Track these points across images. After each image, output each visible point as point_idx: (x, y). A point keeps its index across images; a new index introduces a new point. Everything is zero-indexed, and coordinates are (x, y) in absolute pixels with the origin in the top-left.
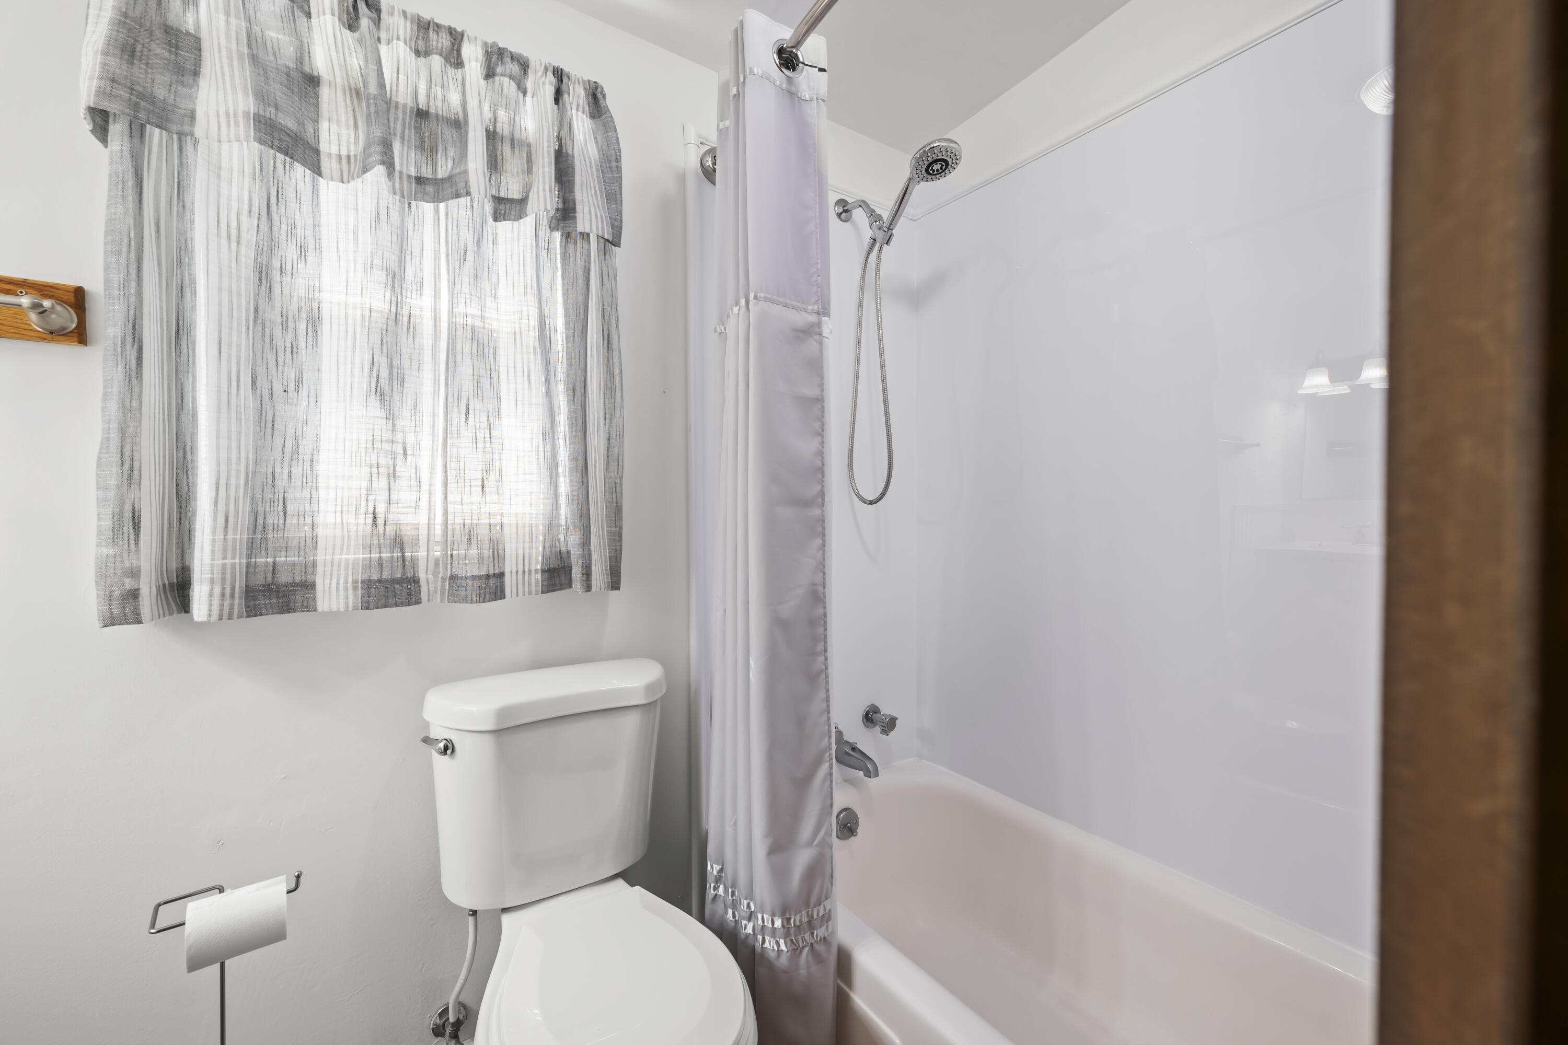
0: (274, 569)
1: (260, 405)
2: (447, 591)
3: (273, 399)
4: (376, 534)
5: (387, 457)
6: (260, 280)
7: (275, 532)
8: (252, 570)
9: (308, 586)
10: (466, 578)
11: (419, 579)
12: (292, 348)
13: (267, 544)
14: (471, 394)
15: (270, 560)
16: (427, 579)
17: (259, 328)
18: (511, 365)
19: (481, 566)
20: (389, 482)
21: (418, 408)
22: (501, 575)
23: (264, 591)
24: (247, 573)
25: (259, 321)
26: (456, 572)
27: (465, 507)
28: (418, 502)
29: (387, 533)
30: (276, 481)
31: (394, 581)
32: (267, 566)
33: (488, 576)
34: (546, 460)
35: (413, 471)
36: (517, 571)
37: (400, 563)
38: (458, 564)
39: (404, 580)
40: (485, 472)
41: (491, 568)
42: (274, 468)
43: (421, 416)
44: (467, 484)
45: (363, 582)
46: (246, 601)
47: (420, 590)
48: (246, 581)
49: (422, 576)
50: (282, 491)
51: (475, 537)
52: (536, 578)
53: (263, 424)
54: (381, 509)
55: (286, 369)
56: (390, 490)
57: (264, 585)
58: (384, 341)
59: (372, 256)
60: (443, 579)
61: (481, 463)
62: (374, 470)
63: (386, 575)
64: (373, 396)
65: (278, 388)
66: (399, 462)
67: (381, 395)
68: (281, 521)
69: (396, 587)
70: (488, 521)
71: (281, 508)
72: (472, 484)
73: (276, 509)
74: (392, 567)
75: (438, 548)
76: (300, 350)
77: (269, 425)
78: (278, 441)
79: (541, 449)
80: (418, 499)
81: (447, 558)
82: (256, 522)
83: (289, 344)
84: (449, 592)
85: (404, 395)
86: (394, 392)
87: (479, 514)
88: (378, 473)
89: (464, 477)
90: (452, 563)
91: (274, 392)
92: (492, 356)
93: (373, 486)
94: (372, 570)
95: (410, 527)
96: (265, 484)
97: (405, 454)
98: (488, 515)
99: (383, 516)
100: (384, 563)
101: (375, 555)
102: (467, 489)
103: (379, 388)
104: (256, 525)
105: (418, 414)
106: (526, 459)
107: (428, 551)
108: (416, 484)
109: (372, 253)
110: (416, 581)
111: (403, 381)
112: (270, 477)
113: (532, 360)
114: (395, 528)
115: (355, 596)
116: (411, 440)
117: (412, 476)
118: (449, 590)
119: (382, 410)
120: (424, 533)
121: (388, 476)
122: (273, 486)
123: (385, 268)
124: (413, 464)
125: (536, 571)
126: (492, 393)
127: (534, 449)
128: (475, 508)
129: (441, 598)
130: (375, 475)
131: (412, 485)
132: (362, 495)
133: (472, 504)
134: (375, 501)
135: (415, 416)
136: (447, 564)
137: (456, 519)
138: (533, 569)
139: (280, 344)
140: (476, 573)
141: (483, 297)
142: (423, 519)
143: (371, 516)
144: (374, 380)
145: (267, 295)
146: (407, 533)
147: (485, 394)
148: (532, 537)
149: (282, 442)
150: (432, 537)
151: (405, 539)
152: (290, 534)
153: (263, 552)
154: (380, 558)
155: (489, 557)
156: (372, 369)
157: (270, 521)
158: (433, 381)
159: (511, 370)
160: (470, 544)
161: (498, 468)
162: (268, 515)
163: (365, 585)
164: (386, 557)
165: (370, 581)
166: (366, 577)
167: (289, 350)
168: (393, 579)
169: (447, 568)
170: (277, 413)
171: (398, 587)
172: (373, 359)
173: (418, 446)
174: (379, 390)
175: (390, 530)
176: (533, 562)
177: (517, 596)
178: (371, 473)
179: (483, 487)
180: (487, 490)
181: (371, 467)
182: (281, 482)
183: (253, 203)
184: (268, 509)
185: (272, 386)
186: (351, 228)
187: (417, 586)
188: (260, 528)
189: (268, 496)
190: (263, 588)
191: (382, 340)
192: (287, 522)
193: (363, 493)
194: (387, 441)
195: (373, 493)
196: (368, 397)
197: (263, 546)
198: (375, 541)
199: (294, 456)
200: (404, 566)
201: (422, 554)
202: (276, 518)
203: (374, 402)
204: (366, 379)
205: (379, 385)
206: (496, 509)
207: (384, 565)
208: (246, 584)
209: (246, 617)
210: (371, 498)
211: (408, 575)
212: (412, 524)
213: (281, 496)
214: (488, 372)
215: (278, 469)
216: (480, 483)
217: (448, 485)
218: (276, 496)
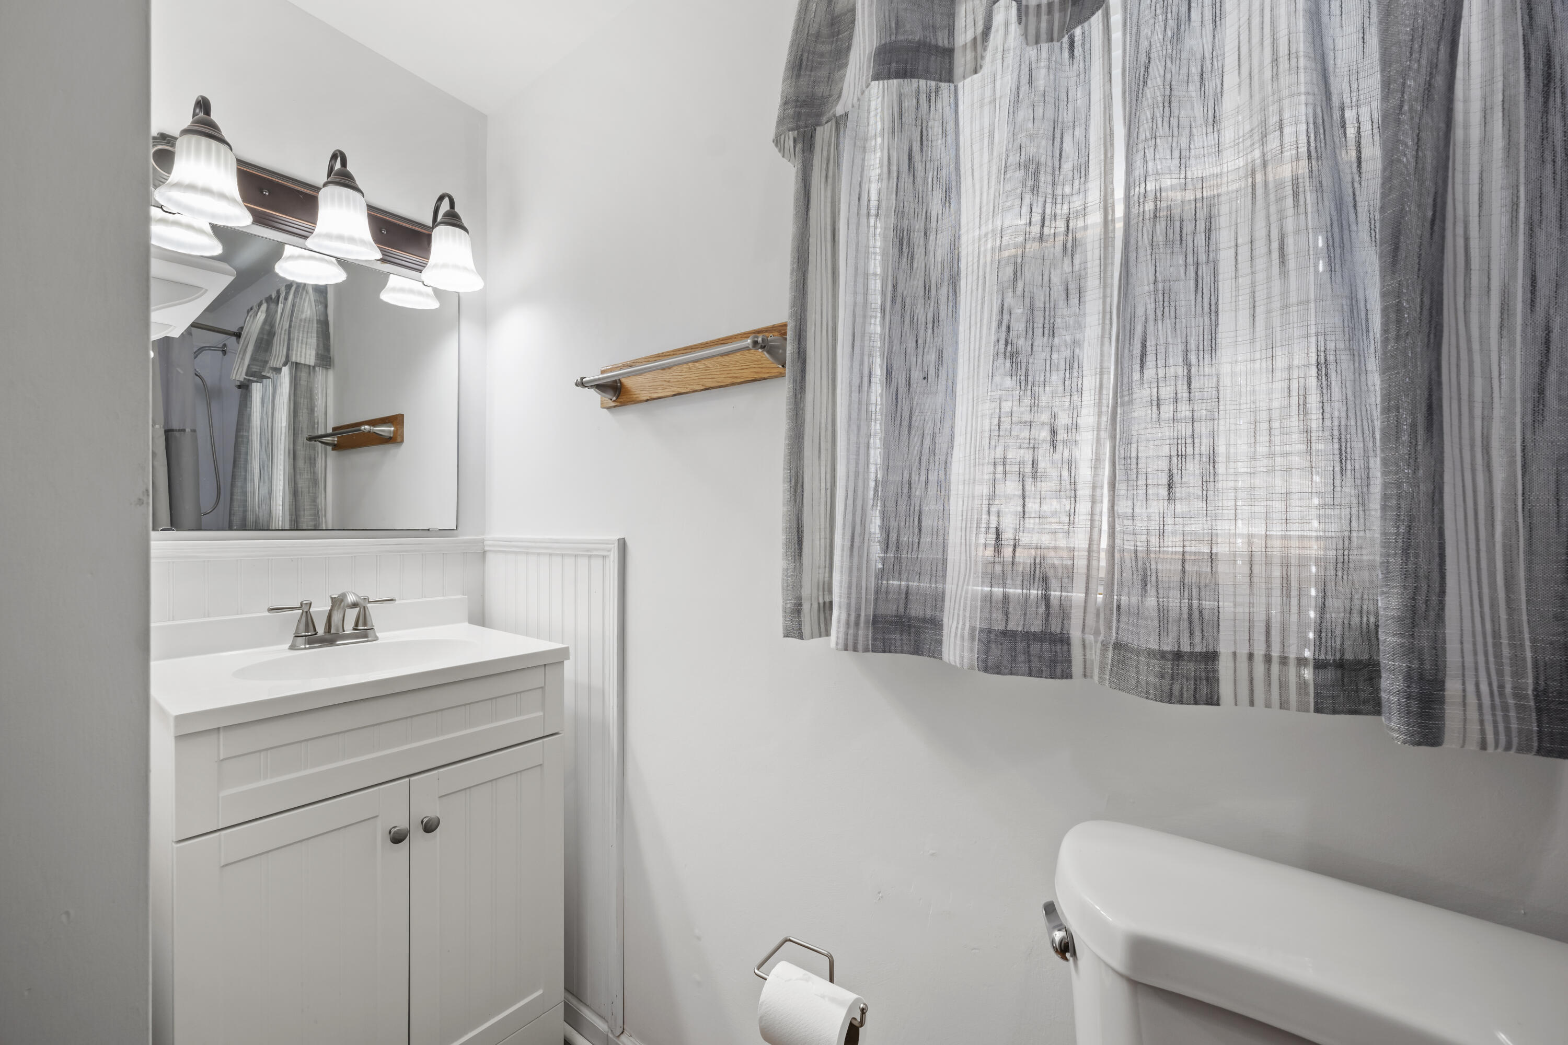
0: (906, 598)
1: (894, 400)
2: (1109, 667)
3: (911, 390)
4: (999, 563)
5: (1020, 448)
6: (901, 250)
7: (909, 552)
8: (882, 596)
9: (936, 624)
10: (1138, 652)
11: (1069, 638)
12: (934, 322)
13: (900, 566)
14: (1151, 317)
15: (904, 583)
16: (1084, 641)
17: (898, 306)
18: (1243, 239)
19: (1164, 634)
20: (1023, 486)
21: (1076, 365)
22: (1211, 657)
23: (896, 623)
24: (876, 599)
25: (899, 300)
26: (1126, 638)
27: (1138, 523)
28: (1072, 514)
29: (1019, 559)
30: (913, 490)
31: (1028, 636)
32: (899, 594)
33: (1178, 656)
34: (1328, 422)
35: (1066, 466)
36: (1251, 656)
37: (1041, 610)
38: (1128, 624)
39: (1042, 637)
40: (1175, 461)
41: (1185, 640)
42: (910, 474)
43: (1080, 377)
44: (1141, 482)
45: (982, 631)
46: (874, 633)
47: (1070, 656)
48: (875, 609)
49: (1075, 634)
50: (918, 502)
51: (1154, 579)
52: (1299, 675)
53: (898, 422)
54: (1008, 524)
55: (926, 350)
56: (1024, 498)
57: (896, 616)
58: (1019, 274)
59: (1007, 155)
60: (1104, 645)
61: (1168, 442)
62: (1000, 468)
63: (1015, 625)
64: (1001, 361)
65: (916, 375)
66: (1043, 456)
67: (1012, 356)
68: (916, 540)
69: (1032, 646)
70: (1180, 549)
71: (916, 523)
72: (1149, 482)
73: (911, 524)
74: (1025, 614)
75: (1101, 589)
76: (941, 323)
77: (905, 423)
78: (916, 441)
79: (1314, 400)
80: (1072, 510)
81: (1111, 610)
82: (888, 540)
83: (930, 319)
84: (1111, 669)
85: (1055, 349)
86: (1035, 348)
87: (1162, 534)
88: (1005, 473)
89: (1137, 468)
90: (1118, 621)
91: (912, 382)
92: (1201, 239)
93: (997, 492)
94: (994, 616)
95: (1060, 554)
96: (900, 494)
97: (1054, 440)
98: (1179, 538)
99: (1011, 536)
100: (1011, 607)
101: (998, 590)
102: (1141, 492)
103: (1009, 346)
104: (888, 543)
105: (1075, 374)
106: (1276, 425)
107: (1087, 594)
108: (1068, 487)
109: (1007, 150)
110: (1064, 640)
111: (1053, 327)
112: (906, 485)
113: (1290, 211)
114: (1033, 555)
115: (972, 650)
116: (1063, 419)
117: (1063, 474)
118: (1112, 665)
119: (1014, 378)
120: (1081, 563)
121: (1022, 477)
122: (909, 497)
123: (1022, 164)
124: (1066, 458)
125: (1301, 662)
126: (1199, 304)
127: (1294, 400)
128: (1154, 526)
129: (1099, 677)
130: (999, 477)
131: (1063, 489)
132: (984, 506)
133: (1149, 518)
134: (998, 514)
135: (1071, 378)
136: (1111, 621)
137: (1126, 544)
138: (1292, 655)
139: (922, 320)
140: (1154, 646)
141: (1186, 132)
142: (1080, 540)
143: (992, 537)
144: (1003, 336)
145: (909, 265)
146: (1055, 561)
147: (1181, 311)
148: (1289, 589)
149: (920, 442)
150: (1094, 573)
151: (1051, 572)
152: (924, 555)
153: (896, 575)
154: (1005, 596)
155: (1180, 619)
156: (1000, 322)
157: (904, 539)
158: (1101, 315)
159: (1244, 252)
160: (1146, 591)
161: (1205, 450)
162: (902, 532)
163: (984, 636)
164: (1015, 595)
165: (990, 631)
166: (985, 625)
167: (930, 325)
168: (1028, 633)
169: (1110, 628)
170: (915, 407)
171: (1035, 647)
172: (1003, 305)
173: (1074, 427)
174: (1009, 349)
175: (1023, 556)
176: (1293, 640)
177: (1252, 703)
178: (995, 473)
179: (1170, 486)
180: (1178, 491)
181: (995, 464)
182: (917, 492)
183: (892, 162)
184: (902, 524)
185: (910, 375)
186: (986, 131)
187: (1065, 648)
188: (892, 546)
189: (902, 508)
190: (894, 619)
191: (1015, 274)
192: (922, 540)
193: (984, 501)
194: (1021, 423)
195: (996, 502)
196: (995, 362)
197: (897, 567)
198: (998, 569)
199: (931, 458)
200: (1048, 615)
201: (1077, 596)
202: (911, 535)
203: (1003, 367)
204: (993, 338)
205: (1010, 341)
206: (1198, 526)
207: (1011, 611)
208: (874, 612)
209: (873, 651)
210: (994, 509)
211: (1053, 630)
212: (1063, 549)
213: (917, 508)
214: (1191, 269)
215: (915, 477)
216: (1165, 481)
217: (1117, 485)
218: (912, 509)
